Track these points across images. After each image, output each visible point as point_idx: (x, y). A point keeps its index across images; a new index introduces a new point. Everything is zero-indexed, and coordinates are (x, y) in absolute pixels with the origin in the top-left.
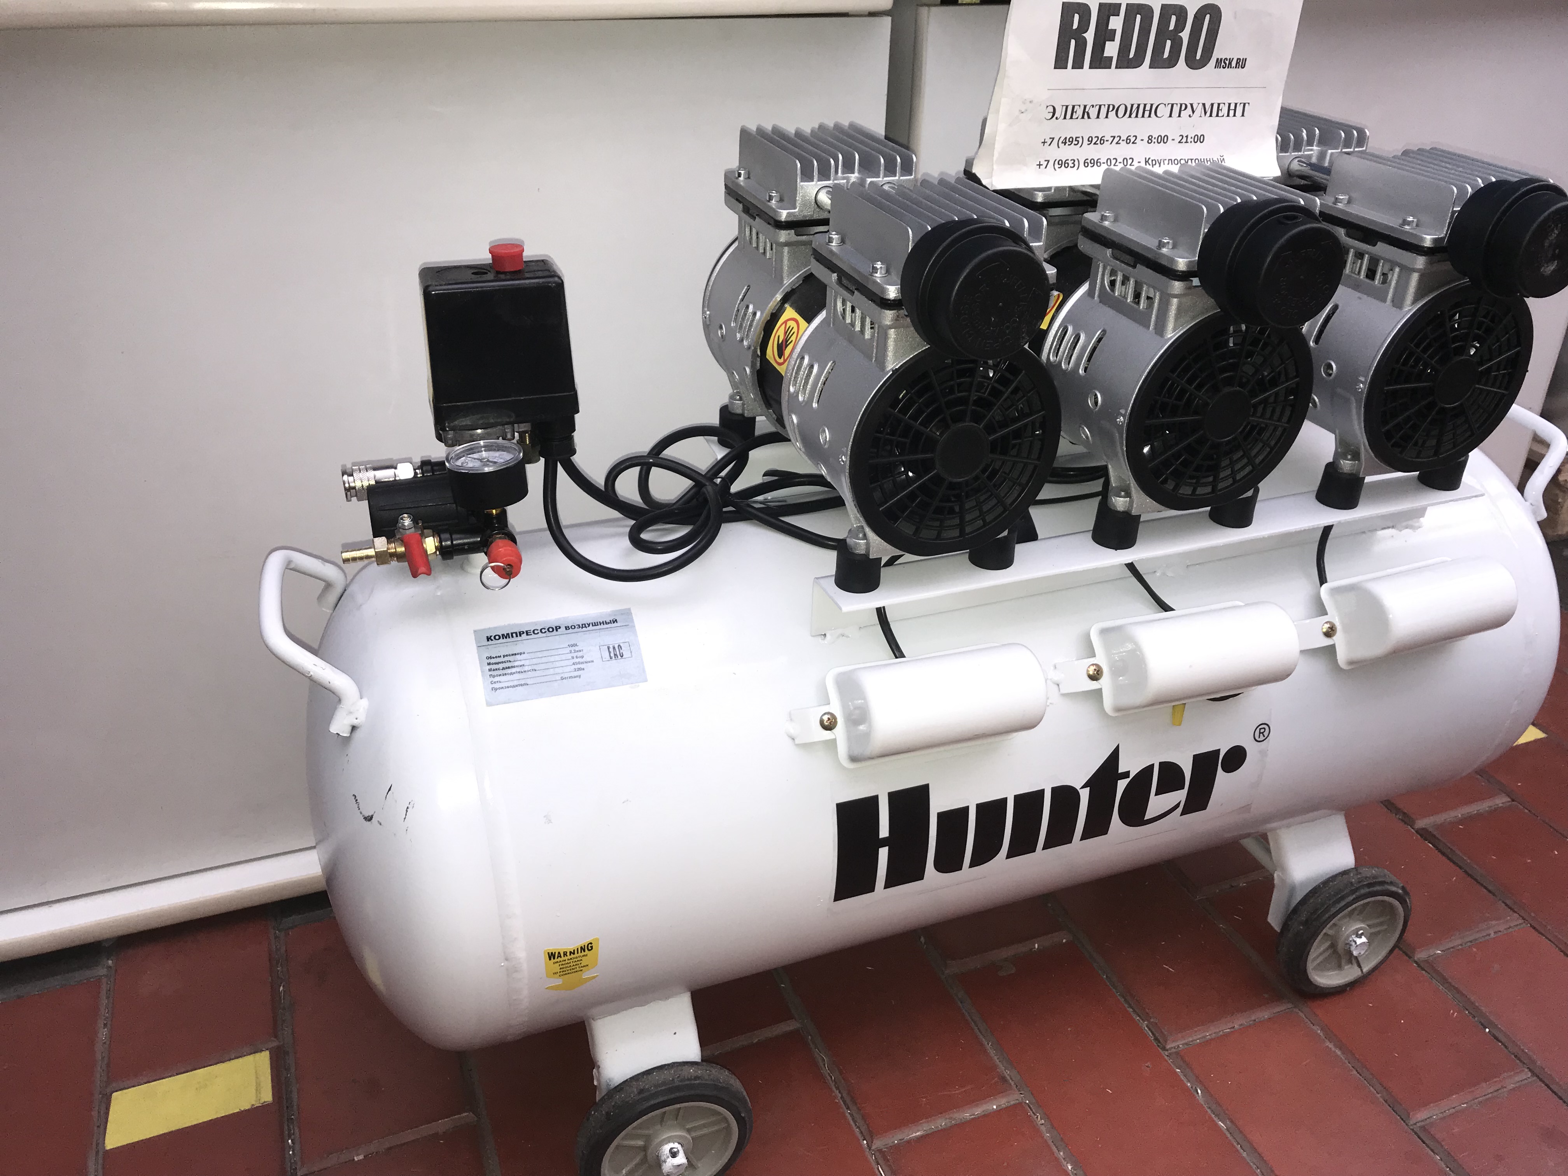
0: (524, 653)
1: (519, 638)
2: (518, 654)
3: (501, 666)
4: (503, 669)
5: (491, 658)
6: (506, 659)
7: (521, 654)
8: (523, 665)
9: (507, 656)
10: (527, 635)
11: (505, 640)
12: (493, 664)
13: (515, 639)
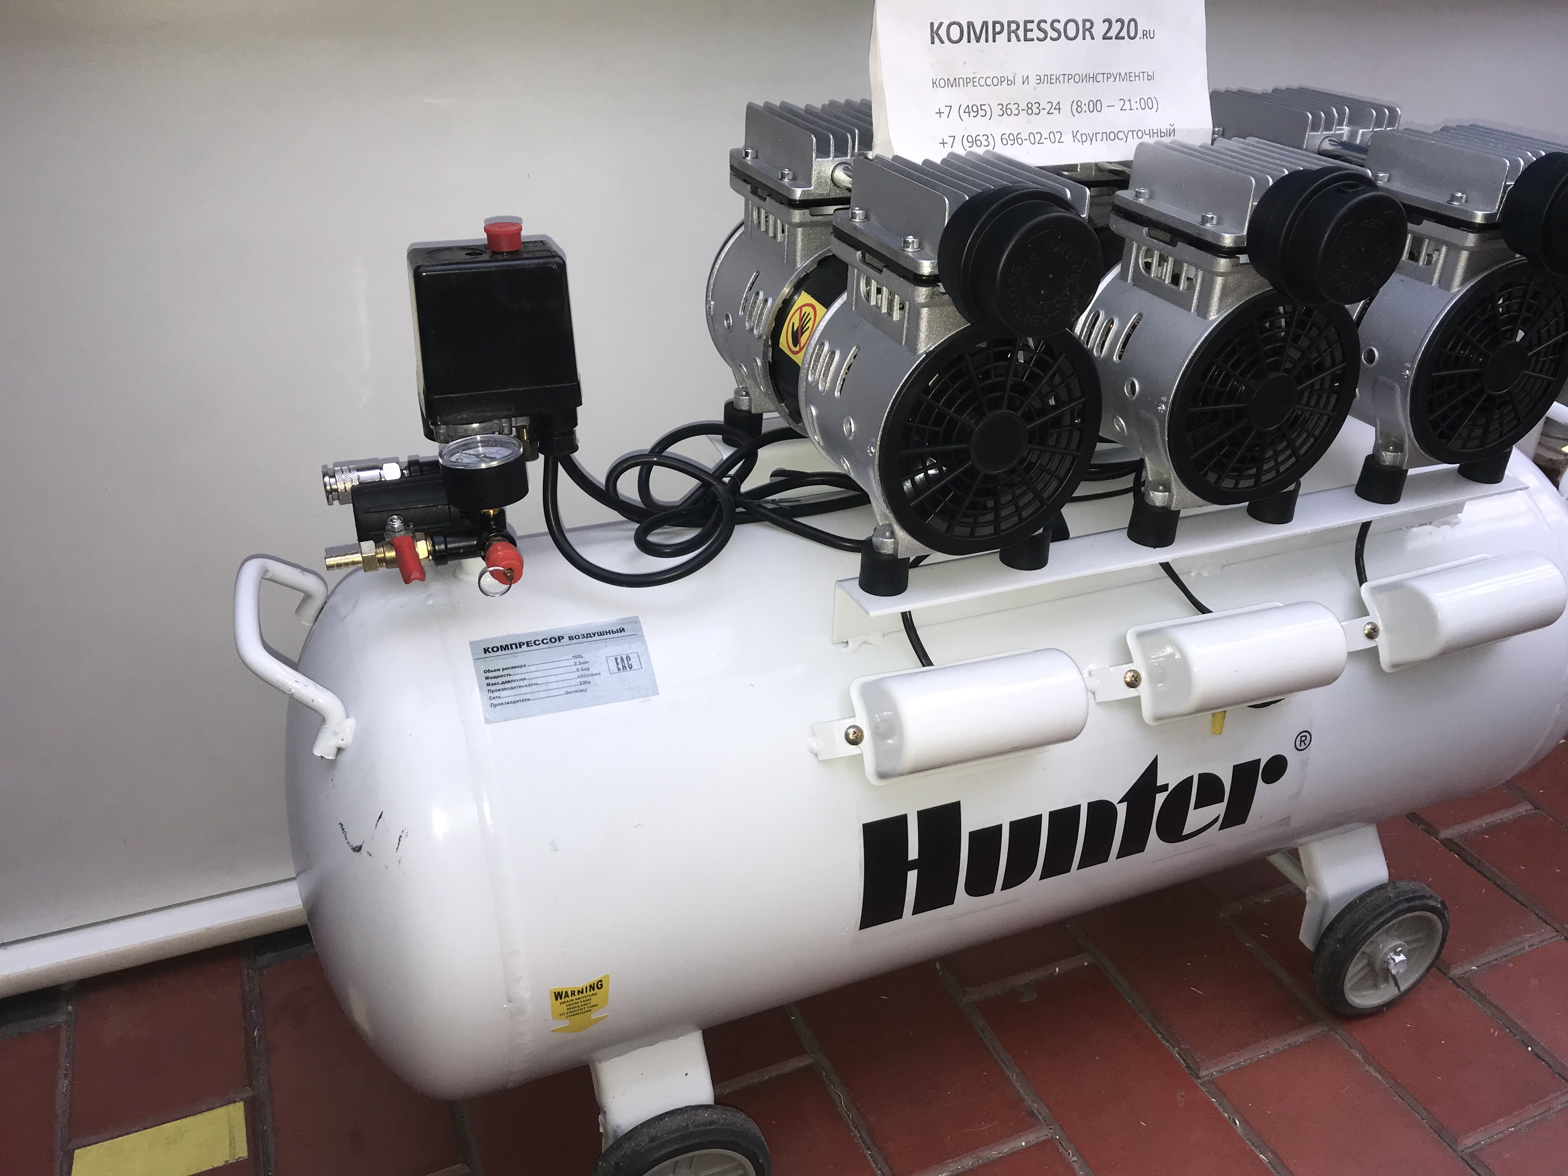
0: (525, 666)
1: (519, 650)
2: (518, 667)
3: (500, 680)
4: (503, 683)
5: (489, 671)
6: (506, 672)
7: (521, 667)
8: (525, 679)
9: (506, 669)
10: (528, 646)
11: (504, 652)
12: (491, 678)
13: (514, 650)
